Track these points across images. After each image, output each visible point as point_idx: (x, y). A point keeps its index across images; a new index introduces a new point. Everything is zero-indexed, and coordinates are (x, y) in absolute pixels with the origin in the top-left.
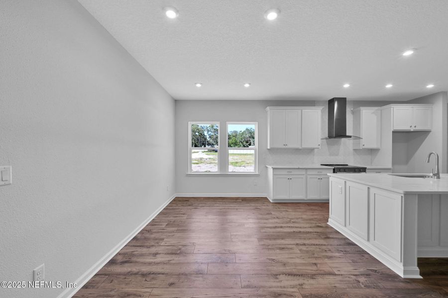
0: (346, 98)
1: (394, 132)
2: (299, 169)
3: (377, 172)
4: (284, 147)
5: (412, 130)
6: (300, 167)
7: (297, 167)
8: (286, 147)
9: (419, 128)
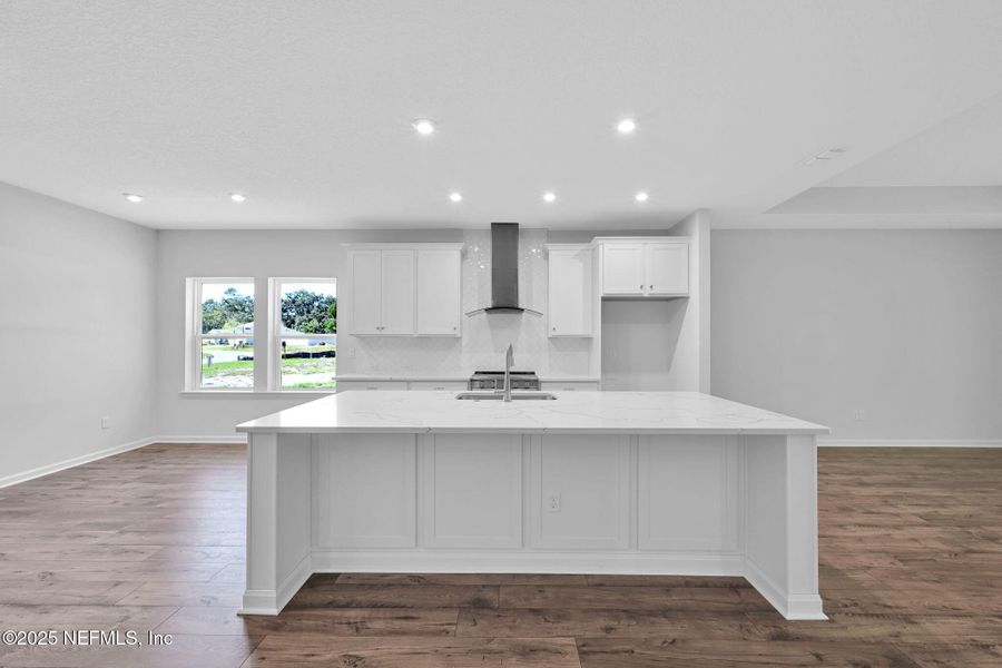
0: (517, 224)
1: (604, 299)
2: (391, 381)
3: (566, 389)
4: (378, 332)
5: (646, 295)
6: (395, 377)
7: (388, 377)
8: (383, 332)
9: (659, 291)
